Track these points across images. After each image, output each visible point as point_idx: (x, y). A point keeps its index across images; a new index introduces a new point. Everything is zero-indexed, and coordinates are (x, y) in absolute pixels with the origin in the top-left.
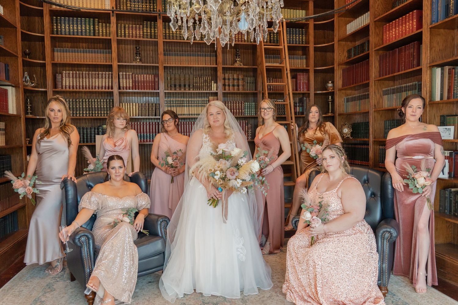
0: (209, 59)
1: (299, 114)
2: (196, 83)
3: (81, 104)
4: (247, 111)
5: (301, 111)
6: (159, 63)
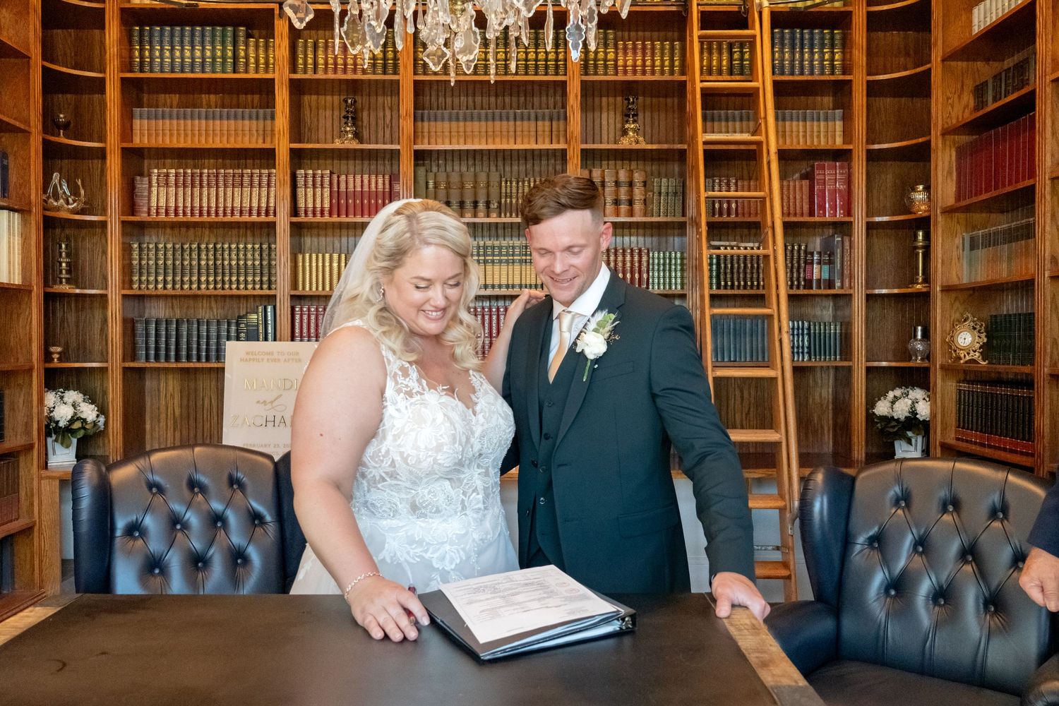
0: (547, 129)
1: (819, 287)
2: (506, 197)
3: (195, 256)
4: (659, 278)
5: (826, 276)
6: (401, 141)
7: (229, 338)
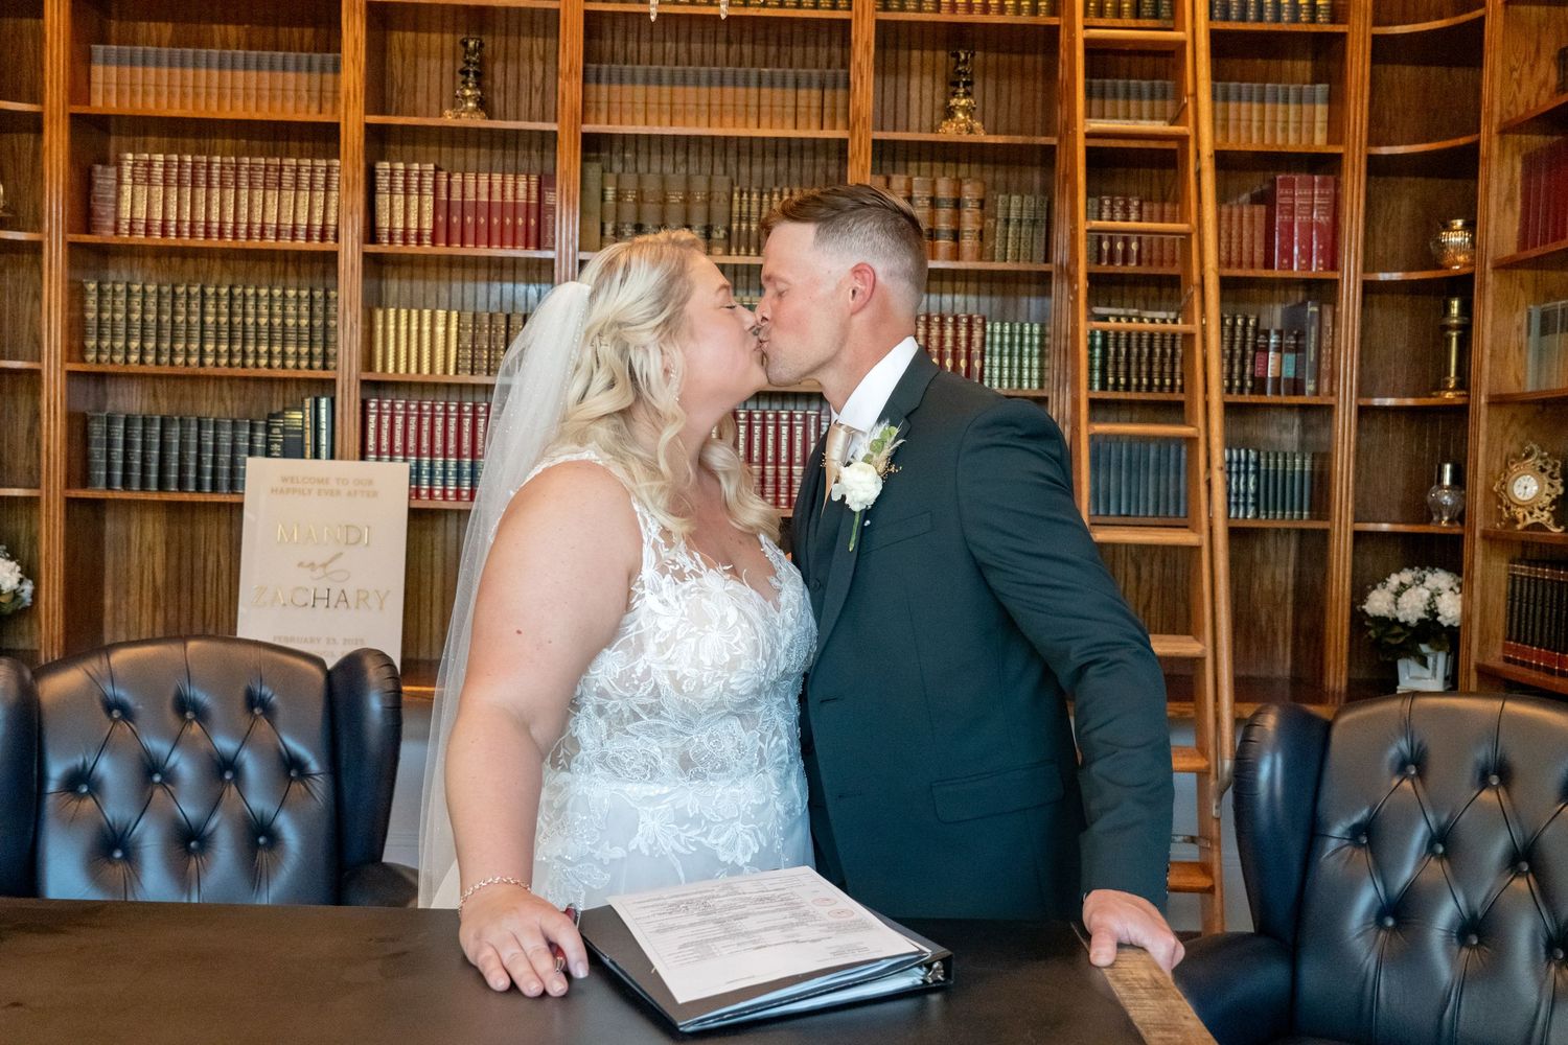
0: (815, 103)
1: (1277, 391)
2: (740, 219)
3: (195, 306)
4: (1001, 367)
5: (1289, 372)
6: (560, 117)
7: (252, 452)
